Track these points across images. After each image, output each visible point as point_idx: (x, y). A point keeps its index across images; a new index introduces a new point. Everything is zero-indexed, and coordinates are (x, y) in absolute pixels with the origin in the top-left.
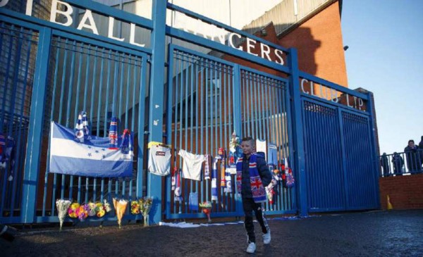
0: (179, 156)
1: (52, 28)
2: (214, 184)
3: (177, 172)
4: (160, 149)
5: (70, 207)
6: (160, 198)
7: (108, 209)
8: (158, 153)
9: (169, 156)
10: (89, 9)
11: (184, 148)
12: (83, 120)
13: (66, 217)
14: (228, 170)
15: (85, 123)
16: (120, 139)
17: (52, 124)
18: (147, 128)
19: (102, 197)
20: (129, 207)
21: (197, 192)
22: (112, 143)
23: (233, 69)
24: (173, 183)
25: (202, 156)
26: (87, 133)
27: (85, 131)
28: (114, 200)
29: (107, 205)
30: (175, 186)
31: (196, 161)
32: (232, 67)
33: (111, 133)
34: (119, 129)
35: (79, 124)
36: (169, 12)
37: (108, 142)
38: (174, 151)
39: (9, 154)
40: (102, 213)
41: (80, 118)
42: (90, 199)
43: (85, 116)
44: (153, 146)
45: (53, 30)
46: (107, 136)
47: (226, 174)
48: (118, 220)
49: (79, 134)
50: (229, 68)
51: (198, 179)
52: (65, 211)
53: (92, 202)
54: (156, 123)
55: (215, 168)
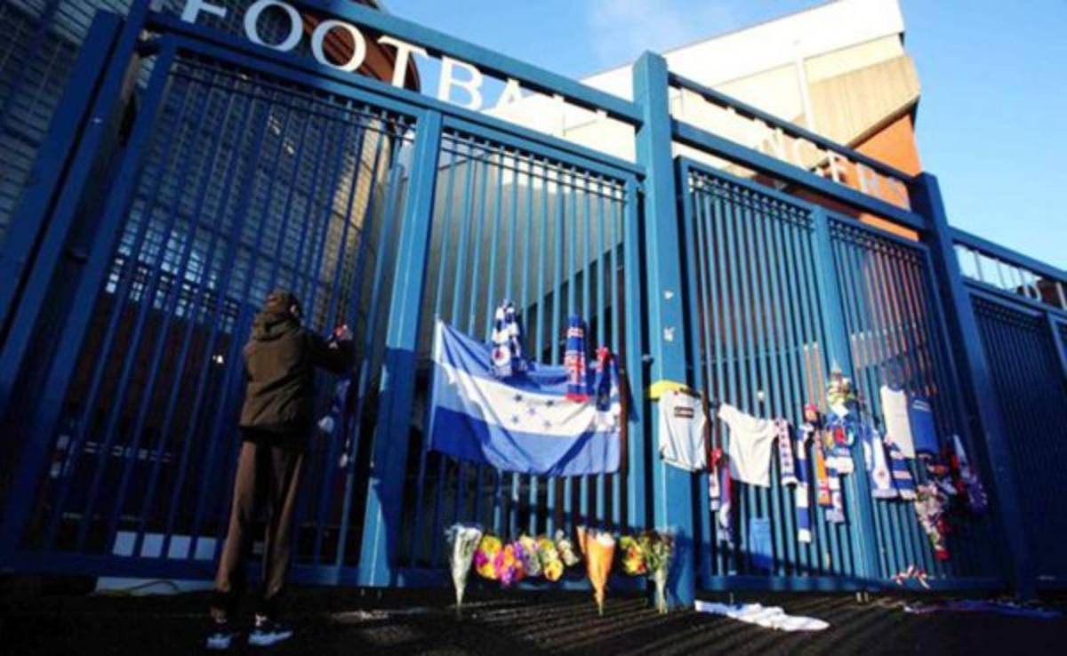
0: (719, 420)
1: (444, 113)
2: (802, 499)
3: (718, 462)
4: (684, 400)
5: (479, 546)
6: (689, 533)
7: (571, 559)
8: (679, 412)
9: (700, 420)
10: (514, 78)
11: (728, 401)
12: (509, 320)
13: (473, 576)
14: (832, 462)
15: (513, 328)
16: (591, 374)
17: (440, 327)
18: (645, 348)
19: (549, 523)
20: (619, 555)
21: (766, 518)
22: (574, 381)
23: (811, 216)
24: (714, 492)
25: (771, 423)
26: (518, 353)
27: (512, 349)
28: (581, 530)
29: (566, 545)
30: (719, 499)
31: (760, 436)
32: (807, 212)
33: (571, 357)
34: (588, 346)
35: (499, 329)
36: (672, 91)
37: (565, 379)
38: (709, 407)
39: (343, 397)
40: (555, 570)
41: (500, 314)
42: (523, 528)
43: (511, 310)
44: (667, 393)
45: (446, 118)
46: (561, 361)
47: (830, 472)
48: (593, 591)
49: (498, 355)
50: (802, 214)
51: (764, 482)
52: (469, 559)
53: (528, 535)
54: (669, 336)
55: (802, 455)
